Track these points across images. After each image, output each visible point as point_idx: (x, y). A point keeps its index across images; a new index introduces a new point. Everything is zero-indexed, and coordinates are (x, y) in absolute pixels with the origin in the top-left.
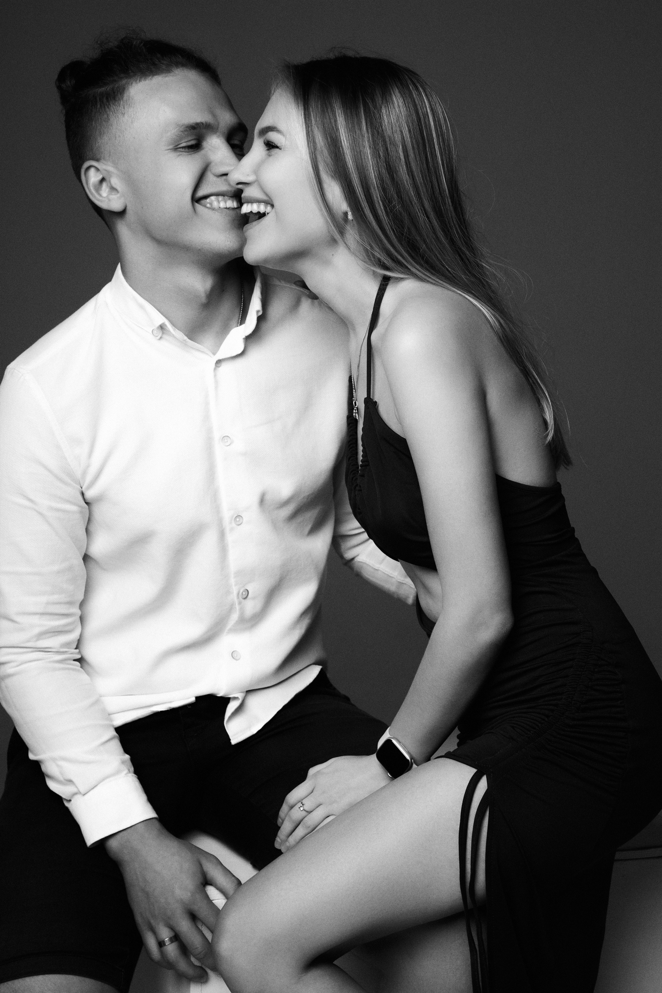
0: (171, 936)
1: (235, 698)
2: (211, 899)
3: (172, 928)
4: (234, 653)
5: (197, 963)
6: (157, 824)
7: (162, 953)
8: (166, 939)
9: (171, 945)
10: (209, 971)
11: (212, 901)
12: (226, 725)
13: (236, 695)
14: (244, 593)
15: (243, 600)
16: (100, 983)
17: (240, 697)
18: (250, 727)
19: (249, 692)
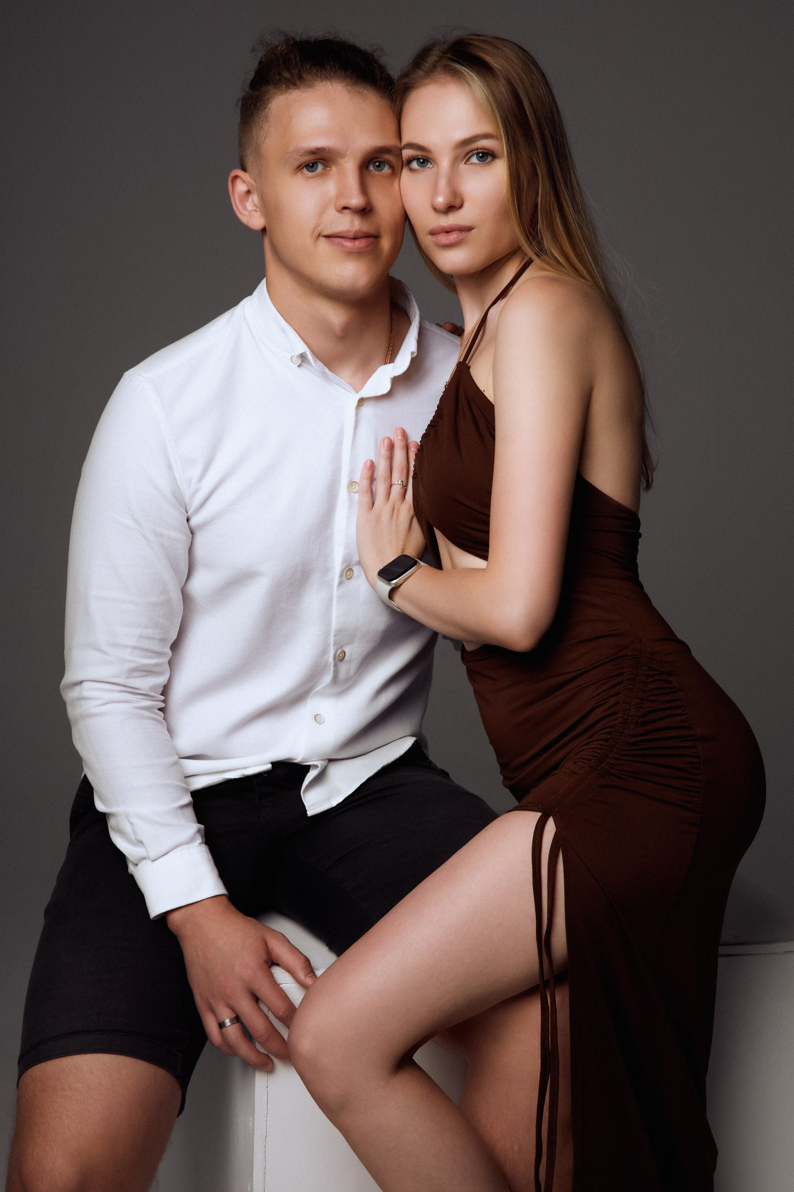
0: (233, 1017)
1: (316, 766)
2: (279, 983)
3: (232, 1009)
4: (317, 716)
5: (262, 1050)
6: (225, 900)
7: (224, 1037)
8: (226, 1020)
9: (232, 1026)
10: (275, 1060)
11: (280, 985)
12: (303, 795)
13: (315, 763)
14: (341, 655)
15: (338, 662)
16: (154, 1066)
17: (319, 765)
18: (329, 799)
19: (331, 760)
